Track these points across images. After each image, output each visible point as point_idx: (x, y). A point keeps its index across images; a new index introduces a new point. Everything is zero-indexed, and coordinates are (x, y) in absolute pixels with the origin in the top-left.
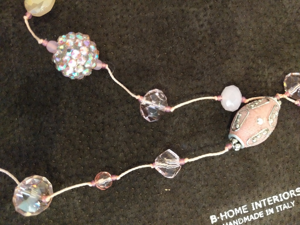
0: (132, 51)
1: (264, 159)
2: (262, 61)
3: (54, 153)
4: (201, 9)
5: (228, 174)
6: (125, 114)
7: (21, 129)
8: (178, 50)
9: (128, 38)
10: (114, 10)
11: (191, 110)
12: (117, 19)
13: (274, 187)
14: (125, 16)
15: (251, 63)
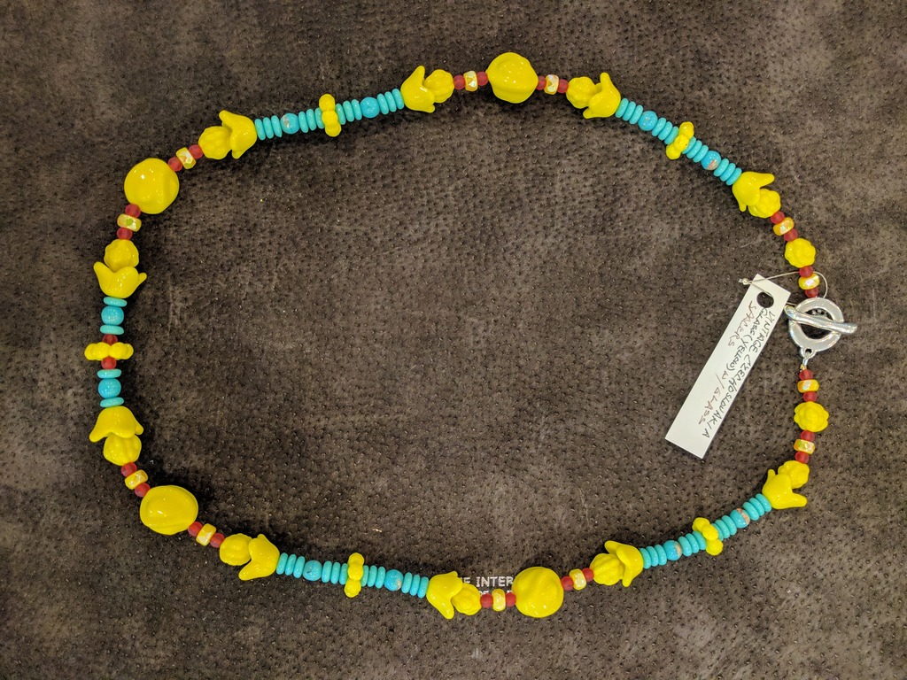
0: (384, 353)
1: (510, 526)
2: (541, 405)
3: (257, 450)
4: (483, 322)
5: (457, 533)
6: (354, 426)
7: (226, 411)
8: (439, 366)
9: (382, 336)
10: (376, 296)
11: (434, 442)
12: (376, 309)
13: (511, 565)
14: (386, 308)
15: (526, 404)
